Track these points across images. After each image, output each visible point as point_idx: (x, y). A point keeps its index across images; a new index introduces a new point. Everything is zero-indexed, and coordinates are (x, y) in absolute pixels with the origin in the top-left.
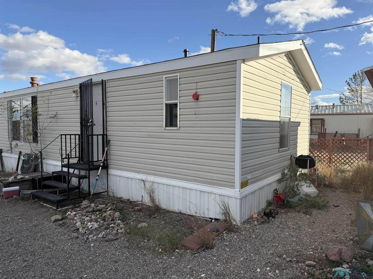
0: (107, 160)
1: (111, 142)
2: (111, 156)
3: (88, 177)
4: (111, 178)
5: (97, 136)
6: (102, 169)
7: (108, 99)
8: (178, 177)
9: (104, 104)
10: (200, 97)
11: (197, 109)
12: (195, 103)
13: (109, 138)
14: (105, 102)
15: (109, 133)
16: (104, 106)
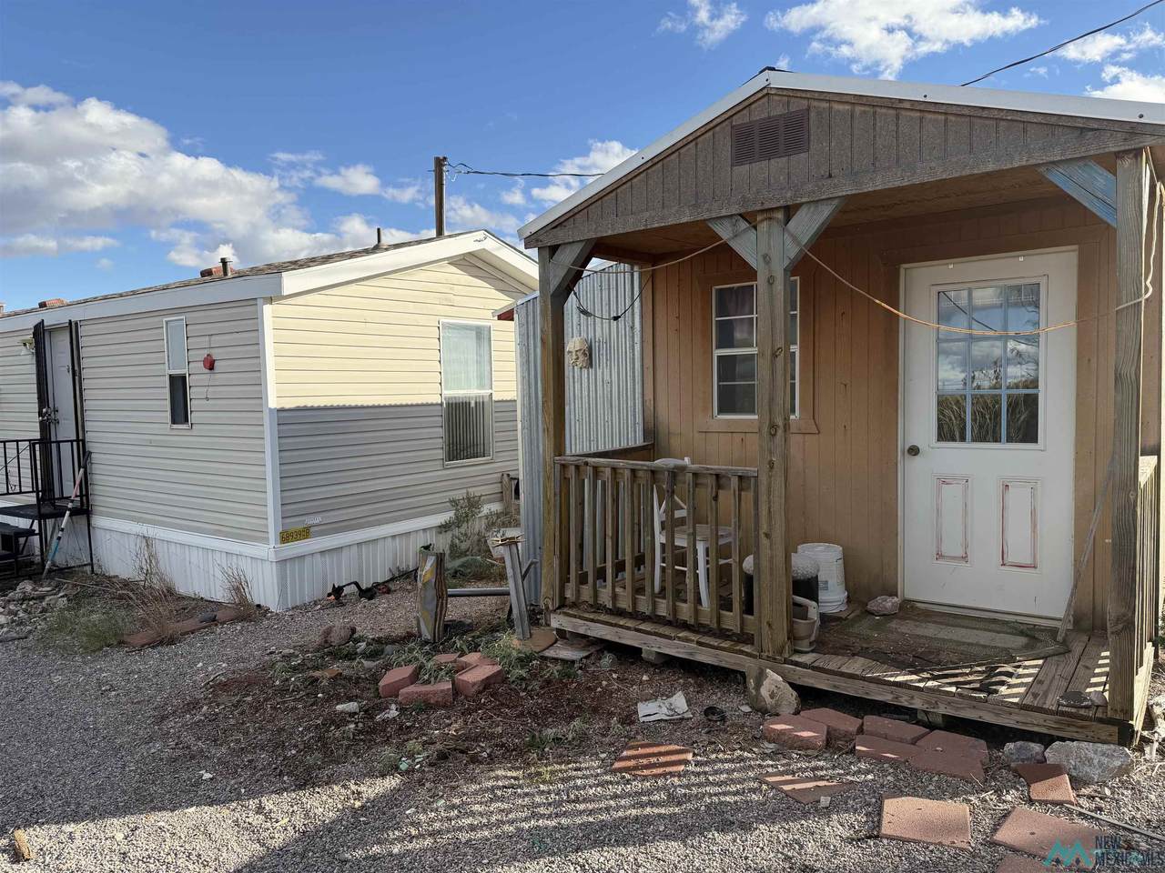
0: (87, 495)
1: (93, 455)
2: (96, 487)
3: (37, 532)
4: (98, 536)
5: (70, 443)
6: (70, 515)
7: (84, 363)
8: (199, 527)
9: (76, 373)
10: (216, 364)
11: (211, 389)
12: (208, 376)
13: (90, 447)
14: (76, 368)
15: (89, 437)
16: (77, 378)
